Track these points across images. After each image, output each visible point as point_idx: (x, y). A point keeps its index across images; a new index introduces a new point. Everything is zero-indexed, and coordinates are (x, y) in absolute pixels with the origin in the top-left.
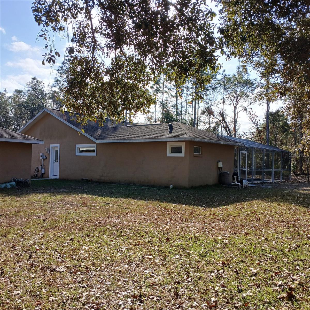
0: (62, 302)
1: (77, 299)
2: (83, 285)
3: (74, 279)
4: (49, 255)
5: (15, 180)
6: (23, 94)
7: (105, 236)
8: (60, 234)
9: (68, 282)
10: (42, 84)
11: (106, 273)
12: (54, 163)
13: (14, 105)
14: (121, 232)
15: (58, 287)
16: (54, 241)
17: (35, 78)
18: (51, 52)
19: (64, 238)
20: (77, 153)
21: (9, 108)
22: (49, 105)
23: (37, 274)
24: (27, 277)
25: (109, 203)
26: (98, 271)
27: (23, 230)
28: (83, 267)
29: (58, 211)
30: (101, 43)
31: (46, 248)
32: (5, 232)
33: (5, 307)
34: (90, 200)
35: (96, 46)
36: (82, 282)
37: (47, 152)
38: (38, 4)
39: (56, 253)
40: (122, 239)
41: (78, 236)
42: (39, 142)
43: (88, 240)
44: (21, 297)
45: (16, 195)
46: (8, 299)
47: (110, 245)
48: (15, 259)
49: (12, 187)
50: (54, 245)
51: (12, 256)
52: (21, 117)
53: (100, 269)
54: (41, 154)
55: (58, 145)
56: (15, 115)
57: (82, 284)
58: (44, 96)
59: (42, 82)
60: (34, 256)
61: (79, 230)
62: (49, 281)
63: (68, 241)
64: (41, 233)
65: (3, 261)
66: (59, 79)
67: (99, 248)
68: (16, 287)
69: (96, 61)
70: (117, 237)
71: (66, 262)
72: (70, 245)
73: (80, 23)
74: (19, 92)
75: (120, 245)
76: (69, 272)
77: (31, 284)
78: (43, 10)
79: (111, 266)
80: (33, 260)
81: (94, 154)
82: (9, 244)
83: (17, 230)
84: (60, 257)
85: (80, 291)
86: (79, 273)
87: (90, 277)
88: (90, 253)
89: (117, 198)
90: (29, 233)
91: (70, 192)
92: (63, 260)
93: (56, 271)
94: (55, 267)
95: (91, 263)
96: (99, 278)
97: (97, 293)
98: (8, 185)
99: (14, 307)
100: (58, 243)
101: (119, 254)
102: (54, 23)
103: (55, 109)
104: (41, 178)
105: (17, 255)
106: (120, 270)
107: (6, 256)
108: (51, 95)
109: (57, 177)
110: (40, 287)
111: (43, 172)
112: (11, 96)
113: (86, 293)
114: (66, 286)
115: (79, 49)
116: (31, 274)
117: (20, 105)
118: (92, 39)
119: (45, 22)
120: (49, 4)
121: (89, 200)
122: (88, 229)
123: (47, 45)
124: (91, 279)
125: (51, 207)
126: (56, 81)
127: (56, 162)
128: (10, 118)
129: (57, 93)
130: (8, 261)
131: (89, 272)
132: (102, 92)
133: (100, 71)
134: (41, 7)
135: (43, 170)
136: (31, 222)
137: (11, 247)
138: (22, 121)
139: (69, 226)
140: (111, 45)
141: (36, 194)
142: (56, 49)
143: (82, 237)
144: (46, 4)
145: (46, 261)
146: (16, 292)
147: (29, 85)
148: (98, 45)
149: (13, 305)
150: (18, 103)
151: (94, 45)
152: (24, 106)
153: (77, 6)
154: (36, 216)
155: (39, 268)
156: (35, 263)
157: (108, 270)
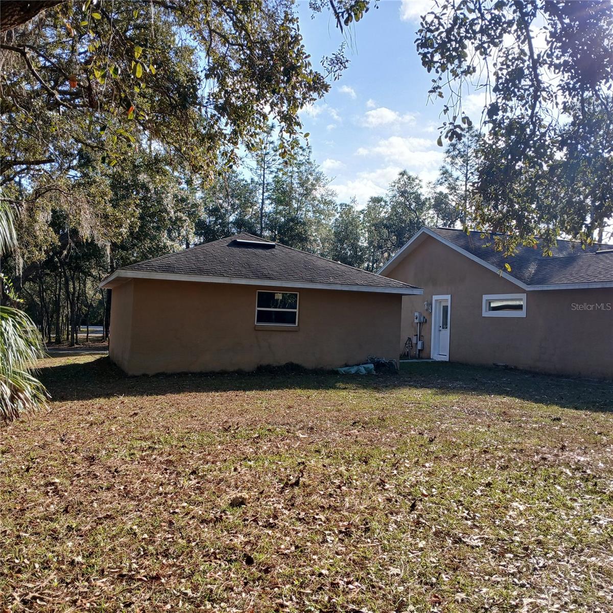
0: (482, 608)
1: (511, 608)
2: (521, 582)
3: (502, 566)
4: (448, 510)
5: (372, 361)
6: (383, 203)
7: (559, 488)
8: (464, 471)
9: (489, 569)
10: (417, 181)
11: (569, 566)
12: (440, 330)
13: (369, 225)
14: (596, 485)
15: (470, 576)
16: (454, 482)
17: (404, 172)
18: (455, 118)
19: (473, 479)
20: (486, 311)
21: (360, 232)
22: (429, 220)
23: (427, 542)
24: (411, 544)
25: (560, 419)
26: (551, 558)
27: (394, 455)
28: (517, 544)
29: (455, 424)
30: (550, 85)
31: (441, 494)
32: (364, 455)
33: (377, 595)
34: (516, 409)
35: (539, 93)
36: (518, 576)
37: (427, 310)
38: (426, 33)
39: (460, 508)
40: (599, 498)
41: (500, 480)
42: (415, 292)
43: (521, 491)
44: (403, 582)
45: (377, 389)
46: (381, 579)
47: (572, 508)
48: (387, 508)
49: (368, 373)
50: (455, 492)
51: (380, 500)
52: (380, 247)
53: (553, 556)
54: (417, 314)
55: (448, 297)
56: (370, 243)
57: (520, 579)
58: (421, 204)
59: (417, 178)
60: (420, 506)
61: (501, 468)
62: (452, 561)
63: (481, 488)
64: (427, 465)
65: (366, 508)
66: (449, 167)
67: (548, 510)
68: (392, 561)
69: (540, 122)
70: (587, 493)
71: (481, 528)
72: (486, 495)
73: (506, 52)
74: (376, 200)
75: (594, 512)
76: (489, 551)
77: (419, 560)
78: (435, 41)
79: (579, 553)
80: (419, 514)
81: (522, 314)
82: (374, 477)
83: (385, 452)
84: (468, 517)
85: (515, 593)
86: (511, 556)
87: (535, 569)
88: (529, 518)
89: (576, 408)
90: (406, 461)
91: (474, 389)
92: (476, 523)
93: (465, 543)
94: (461, 535)
95: (533, 539)
96: (554, 573)
97: (553, 605)
98: (362, 369)
99: (392, 597)
100: (461, 488)
101: (594, 530)
102: (456, 62)
103: (441, 227)
104: (417, 359)
105: (389, 500)
106: (600, 566)
107: (370, 498)
108: (432, 201)
109: (446, 359)
110: (437, 570)
111: (419, 347)
112: (363, 210)
113: (530, 600)
114: (487, 578)
115: (504, 103)
116: (418, 541)
117: (378, 225)
118: (531, 80)
119: (440, 63)
120: (446, 28)
121: (514, 408)
122: (520, 467)
123: (448, 106)
124: (537, 573)
125: (440, 415)
126: (443, 174)
127: (443, 328)
128: (362, 249)
129: (446, 196)
130: (375, 508)
131: (531, 558)
132: (549, 185)
133: (547, 143)
134: (431, 37)
135: (420, 343)
136: (408, 441)
137: (378, 484)
138: (382, 253)
139: (479, 456)
140: (571, 86)
141: (410, 389)
142: (463, 113)
143: (509, 483)
144: (442, 29)
145: (442, 519)
146: (393, 570)
147: (394, 186)
148: (544, 90)
149: (390, 593)
150: (375, 222)
151: (535, 91)
152: (386, 226)
153: (500, 19)
154: (415, 431)
155: (432, 531)
156: (424, 521)
157: (572, 561)
